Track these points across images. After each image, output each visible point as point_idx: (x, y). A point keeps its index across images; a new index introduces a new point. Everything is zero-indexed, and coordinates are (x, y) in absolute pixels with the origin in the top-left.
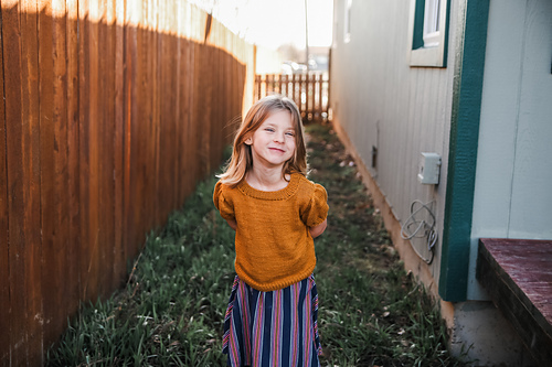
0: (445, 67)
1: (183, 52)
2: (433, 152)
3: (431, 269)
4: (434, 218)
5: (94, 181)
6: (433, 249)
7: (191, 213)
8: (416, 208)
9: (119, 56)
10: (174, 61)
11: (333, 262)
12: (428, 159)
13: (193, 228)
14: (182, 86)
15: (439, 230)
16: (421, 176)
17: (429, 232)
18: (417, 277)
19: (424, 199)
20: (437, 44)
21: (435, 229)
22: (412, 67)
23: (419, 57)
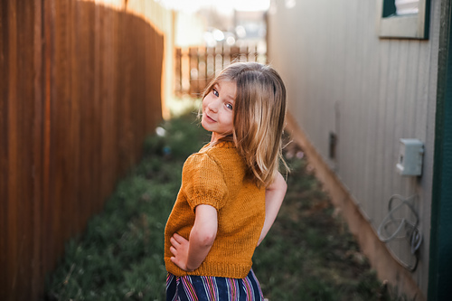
0: (426, 38)
1: (102, 22)
2: (413, 137)
3: (415, 277)
4: (417, 215)
5: (13, 179)
6: (418, 254)
7: (114, 217)
8: (395, 205)
9: (37, 29)
10: (92, 33)
11: (292, 273)
12: (409, 147)
13: (119, 236)
14: (101, 63)
15: (425, 230)
16: (400, 167)
17: (411, 233)
18: (397, 288)
19: (404, 194)
20: (416, 10)
21: (420, 229)
22: (382, 38)
23: (391, 26)
